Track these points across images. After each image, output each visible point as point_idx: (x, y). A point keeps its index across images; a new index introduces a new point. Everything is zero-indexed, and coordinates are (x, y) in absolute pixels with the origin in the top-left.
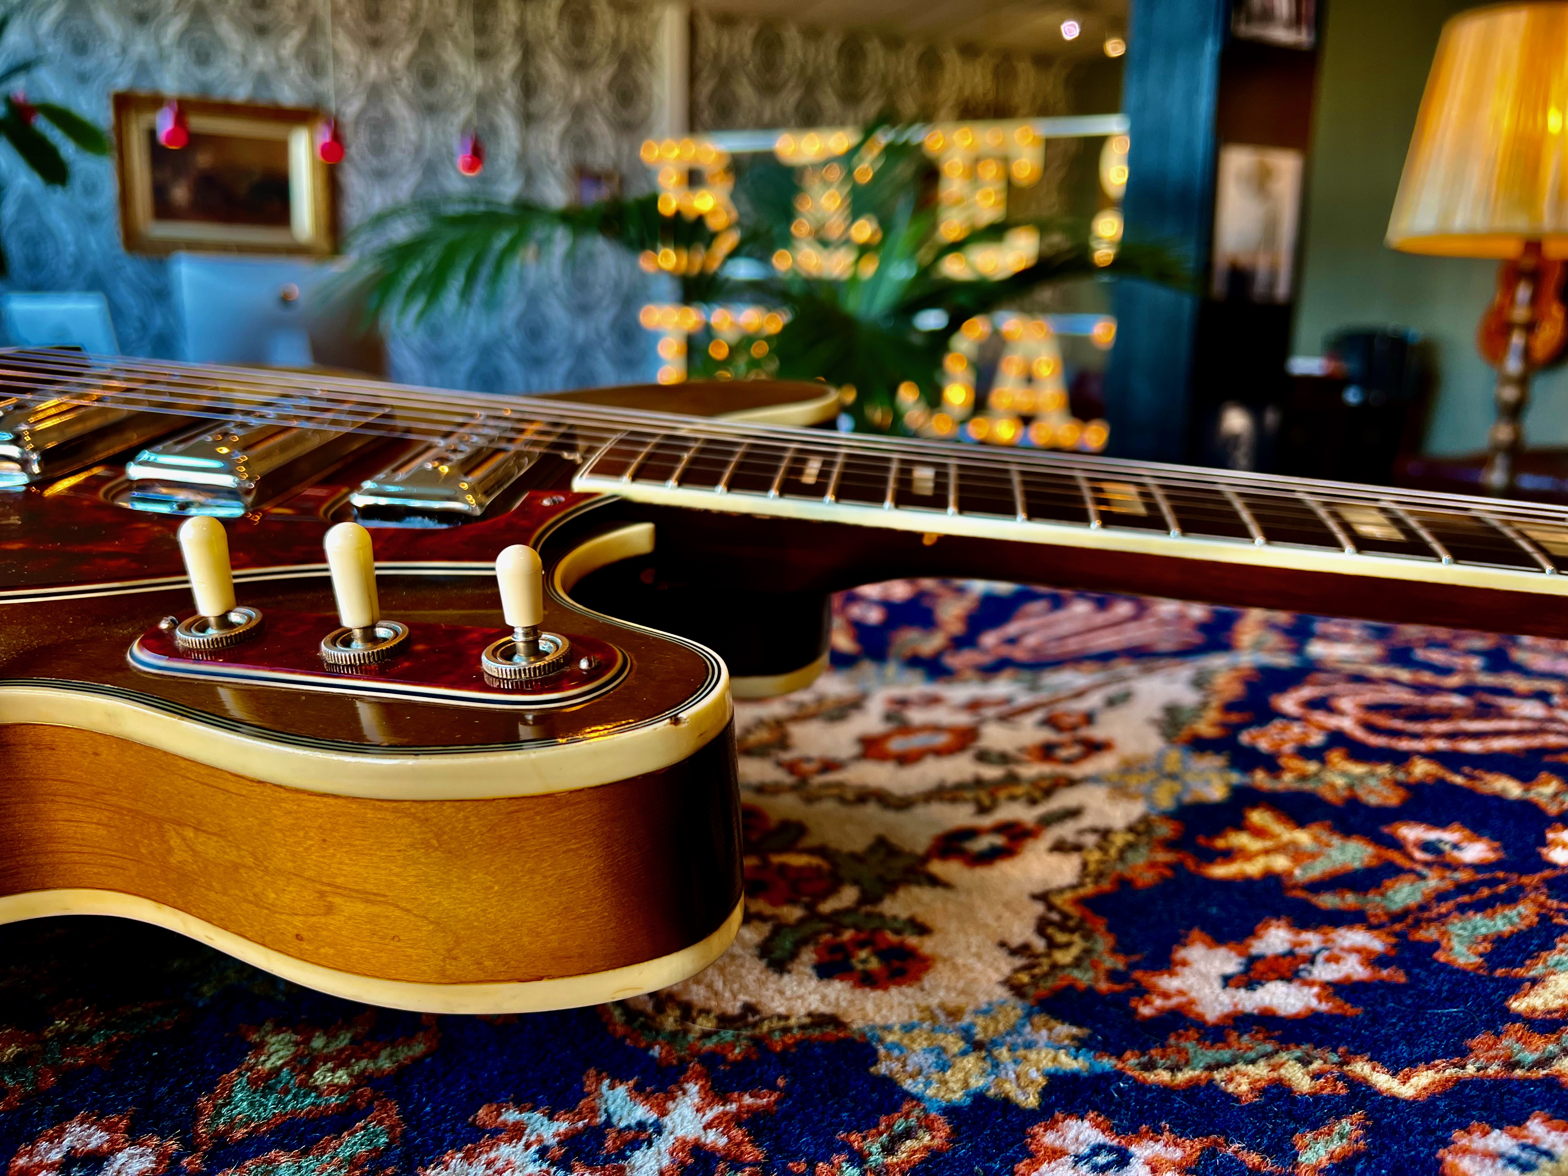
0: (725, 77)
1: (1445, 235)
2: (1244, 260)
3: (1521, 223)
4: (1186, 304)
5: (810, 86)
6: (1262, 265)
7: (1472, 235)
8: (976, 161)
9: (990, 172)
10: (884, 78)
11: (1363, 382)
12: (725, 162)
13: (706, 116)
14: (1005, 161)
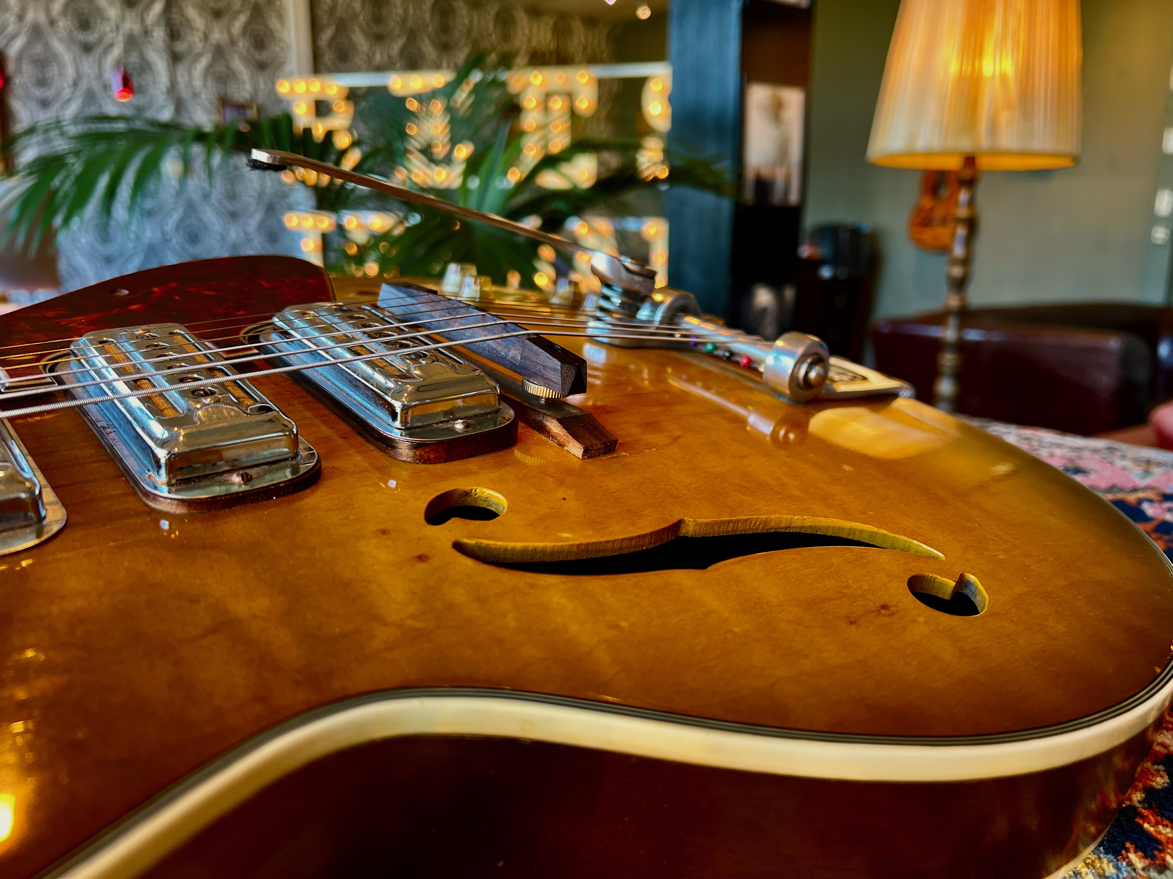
0: (342, 27)
1: (911, 153)
2: (765, 172)
3: (965, 145)
4: (726, 206)
5: (412, 36)
6: (780, 175)
7: (929, 154)
8: (548, 96)
9: (558, 105)
10: (469, 30)
11: (834, 261)
12: (344, 94)
13: (328, 57)
14: (570, 96)
